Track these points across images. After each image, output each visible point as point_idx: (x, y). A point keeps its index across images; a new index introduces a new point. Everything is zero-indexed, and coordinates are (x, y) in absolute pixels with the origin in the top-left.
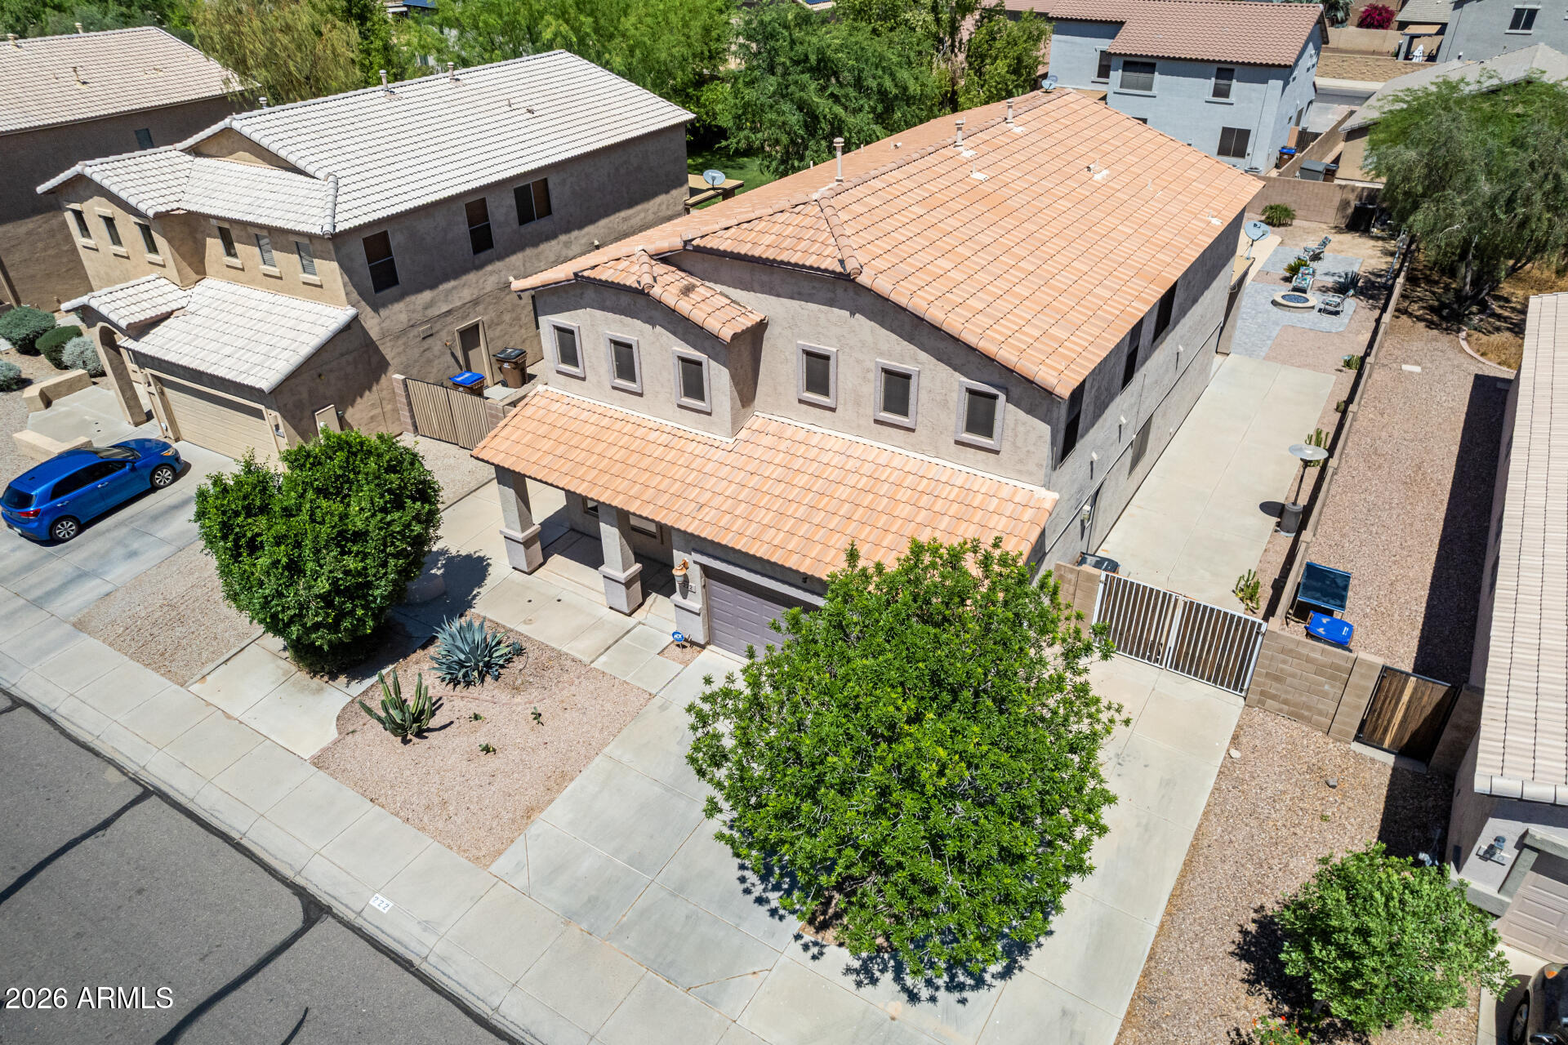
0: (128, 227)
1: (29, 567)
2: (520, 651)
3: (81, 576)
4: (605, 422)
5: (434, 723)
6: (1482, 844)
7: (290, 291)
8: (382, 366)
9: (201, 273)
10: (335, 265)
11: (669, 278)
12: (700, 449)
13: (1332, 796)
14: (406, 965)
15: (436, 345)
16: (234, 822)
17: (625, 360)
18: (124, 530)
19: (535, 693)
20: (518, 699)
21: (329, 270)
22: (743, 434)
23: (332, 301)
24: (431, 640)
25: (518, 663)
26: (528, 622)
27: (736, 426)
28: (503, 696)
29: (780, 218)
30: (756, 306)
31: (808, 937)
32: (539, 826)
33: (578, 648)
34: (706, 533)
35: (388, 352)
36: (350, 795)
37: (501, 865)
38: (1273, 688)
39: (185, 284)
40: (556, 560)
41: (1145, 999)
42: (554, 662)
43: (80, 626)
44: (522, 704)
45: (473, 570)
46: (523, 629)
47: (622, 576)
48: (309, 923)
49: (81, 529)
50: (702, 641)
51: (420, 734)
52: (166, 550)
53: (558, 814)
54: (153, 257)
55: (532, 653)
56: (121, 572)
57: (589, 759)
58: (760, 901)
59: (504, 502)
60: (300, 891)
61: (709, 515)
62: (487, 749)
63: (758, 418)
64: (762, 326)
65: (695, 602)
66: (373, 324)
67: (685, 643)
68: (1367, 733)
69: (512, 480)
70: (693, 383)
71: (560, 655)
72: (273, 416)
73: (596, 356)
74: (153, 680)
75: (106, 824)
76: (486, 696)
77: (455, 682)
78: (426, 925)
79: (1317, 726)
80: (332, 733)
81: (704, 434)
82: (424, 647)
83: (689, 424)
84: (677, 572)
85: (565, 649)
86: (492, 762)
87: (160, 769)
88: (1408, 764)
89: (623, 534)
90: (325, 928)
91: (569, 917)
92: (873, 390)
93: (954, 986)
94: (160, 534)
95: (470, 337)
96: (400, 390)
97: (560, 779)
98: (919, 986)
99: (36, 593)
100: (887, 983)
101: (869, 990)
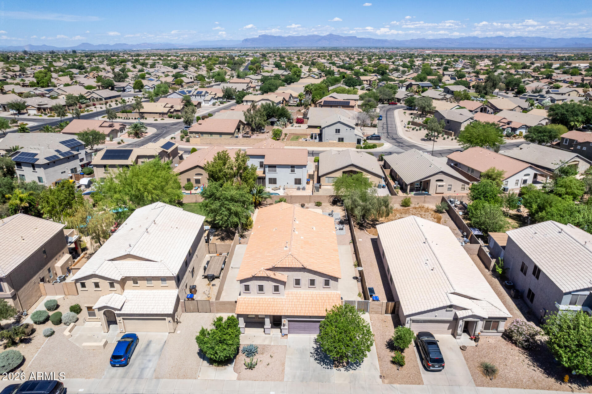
0: (105, 284)
1: (126, 373)
2: (257, 347)
3: (142, 369)
4: (258, 300)
5: (254, 365)
6: (407, 322)
7: (158, 289)
9: (124, 290)
10: (174, 281)
12: (280, 300)
13: (386, 323)
15: (184, 291)
17: (261, 288)
18: (140, 357)
19: (266, 353)
20: (264, 355)
23: (172, 288)
25: (258, 349)
26: (253, 342)
28: (261, 356)
31: (338, 369)
32: (286, 372)
33: (266, 343)
36: (250, 382)
37: (285, 379)
38: (372, 310)
40: (247, 329)
41: (379, 358)
42: (264, 347)
43: (157, 378)
44: (266, 356)
46: (253, 344)
47: (269, 328)
50: (287, 334)
51: (253, 367)
52: (157, 357)
53: (287, 369)
55: (259, 347)
56: (152, 365)
57: (284, 359)
58: (328, 368)
62: (267, 365)
65: (287, 327)
68: (386, 313)
70: (277, 289)
71: (264, 345)
72: (169, 319)
73: (254, 289)
74: (189, 380)
76: (258, 357)
77: (250, 357)
79: (379, 314)
80: (236, 375)
81: (281, 297)
86: (270, 366)
88: (393, 315)
89: (271, 319)
91: (302, 381)
92: (308, 283)
93: (358, 366)
94: (151, 354)
95: (186, 286)
96: (183, 304)
97: (283, 364)
98: (354, 368)
99: (137, 377)
100: (350, 370)
101: (349, 372)
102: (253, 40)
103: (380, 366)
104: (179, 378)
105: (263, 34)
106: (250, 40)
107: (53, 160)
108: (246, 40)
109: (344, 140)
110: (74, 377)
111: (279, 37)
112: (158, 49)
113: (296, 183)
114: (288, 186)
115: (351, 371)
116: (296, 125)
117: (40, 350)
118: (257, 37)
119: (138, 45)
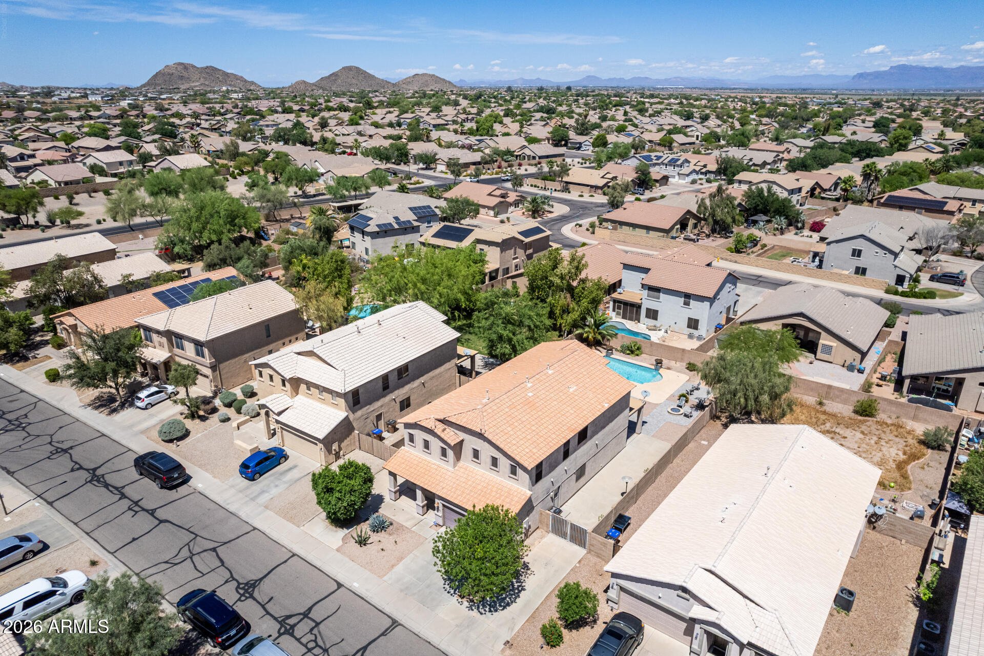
0: (277, 379)
1: (247, 488)
2: (391, 524)
3: (263, 492)
4: (420, 460)
5: (368, 542)
7: (327, 404)
8: (353, 429)
9: (297, 394)
10: (343, 400)
11: (439, 426)
12: (445, 471)
14: (363, 598)
15: (369, 421)
16: (318, 564)
17: (427, 445)
18: (272, 478)
19: (395, 536)
20: (391, 537)
21: (342, 402)
22: (456, 468)
23: (340, 409)
24: (368, 519)
25: (391, 527)
26: (394, 516)
27: (455, 466)
28: (387, 536)
29: (469, 413)
30: (462, 435)
31: (460, 600)
32: (396, 569)
33: (408, 524)
34: (443, 496)
35: (355, 425)
36: (347, 559)
37: (386, 578)
38: (592, 548)
39: (292, 397)
40: (403, 497)
42: (401, 527)
43: (266, 507)
44: (392, 539)
45: (380, 499)
46: (393, 518)
47: (421, 505)
48: (339, 588)
49: (261, 476)
50: (441, 524)
51: (365, 545)
52: (286, 485)
53: (400, 568)
54: (283, 388)
55: (395, 525)
56: (274, 492)
57: (408, 554)
58: (448, 592)
59: (390, 479)
60: (336, 581)
61: (445, 491)
62: (382, 550)
63: (461, 463)
64: (463, 441)
65: (440, 514)
66: (351, 417)
67: (437, 525)
69: (392, 474)
70: (444, 453)
71: (403, 526)
72: (321, 445)
73: (419, 442)
74: (291, 525)
75: (286, 561)
76: (382, 535)
77: (374, 531)
78: (367, 590)
80: (341, 543)
81: (446, 467)
82: (365, 521)
83: (442, 464)
84: (436, 505)
85: (404, 524)
86: (384, 553)
87: (297, 549)
89: (423, 493)
90: (342, 589)
91: (402, 591)
92: (489, 461)
93: (490, 611)
94: (284, 480)
95: (379, 417)
96: (357, 437)
97: (401, 559)
98: (482, 611)
99: (252, 496)
100: (475, 610)
101: (471, 611)
102: (877, 75)
103: (522, 628)
104: (284, 518)
105: (901, 63)
106: (869, 74)
107: (384, 228)
108: (861, 76)
109: (867, 272)
110: (206, 470)
111: (937, 69)
112: (695, 88)
113: (689, 326)
114: (676, 328)
115: (475, 613)
116: (806, 232)
117: (206, 432)
118: (887, 69)
119: (666, 80)
